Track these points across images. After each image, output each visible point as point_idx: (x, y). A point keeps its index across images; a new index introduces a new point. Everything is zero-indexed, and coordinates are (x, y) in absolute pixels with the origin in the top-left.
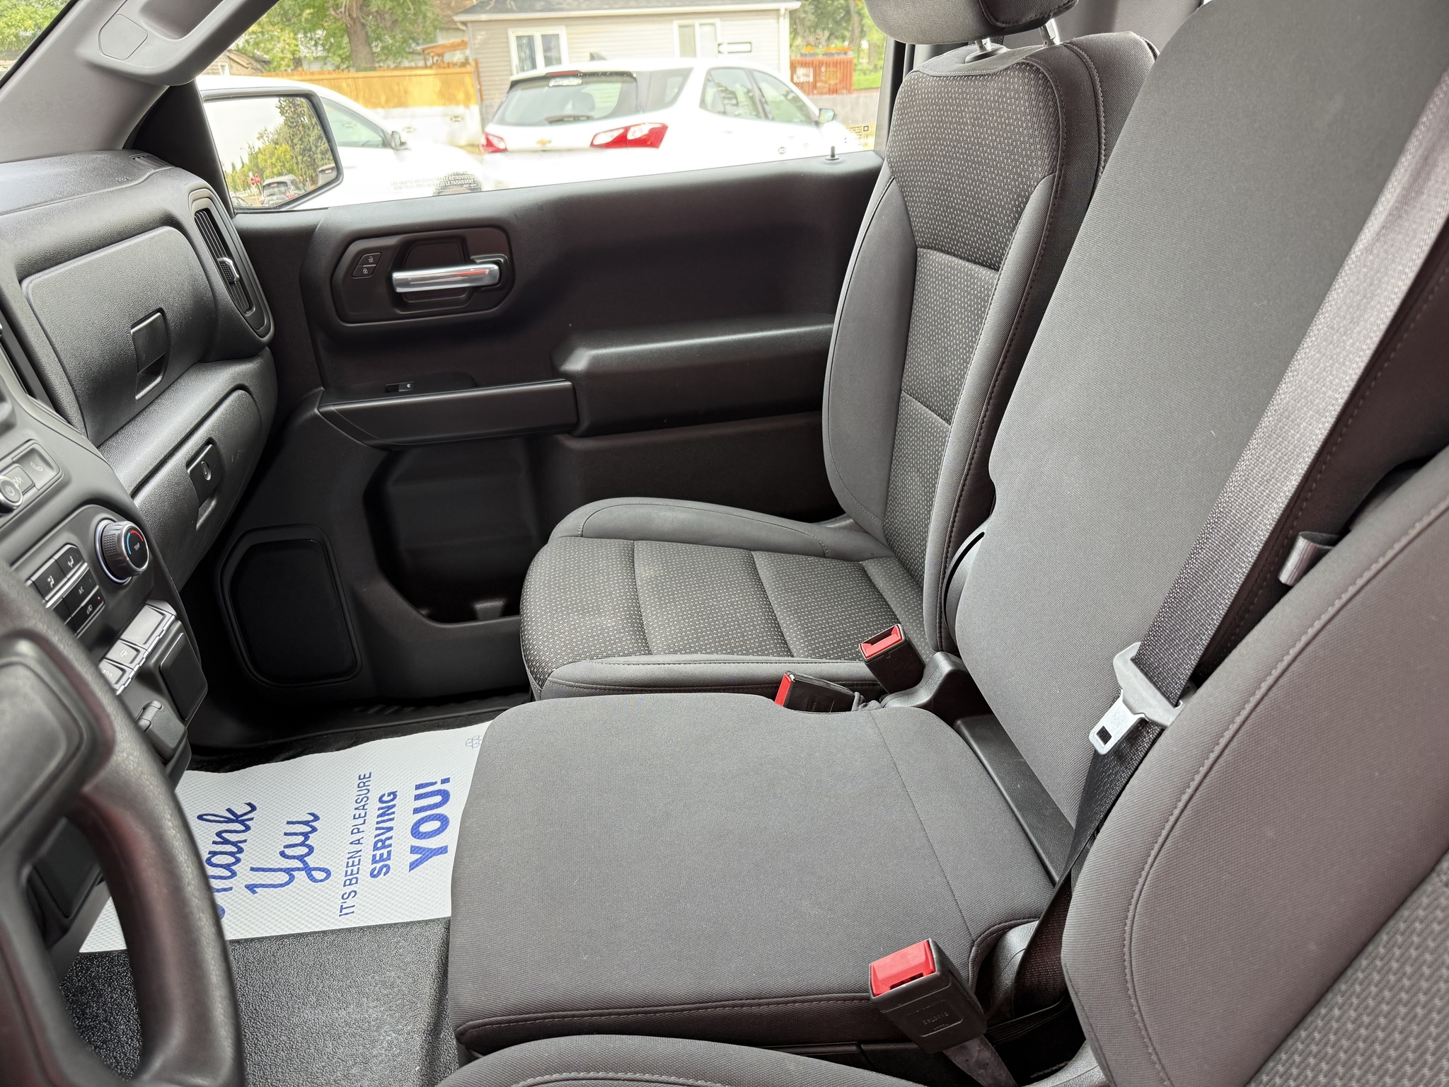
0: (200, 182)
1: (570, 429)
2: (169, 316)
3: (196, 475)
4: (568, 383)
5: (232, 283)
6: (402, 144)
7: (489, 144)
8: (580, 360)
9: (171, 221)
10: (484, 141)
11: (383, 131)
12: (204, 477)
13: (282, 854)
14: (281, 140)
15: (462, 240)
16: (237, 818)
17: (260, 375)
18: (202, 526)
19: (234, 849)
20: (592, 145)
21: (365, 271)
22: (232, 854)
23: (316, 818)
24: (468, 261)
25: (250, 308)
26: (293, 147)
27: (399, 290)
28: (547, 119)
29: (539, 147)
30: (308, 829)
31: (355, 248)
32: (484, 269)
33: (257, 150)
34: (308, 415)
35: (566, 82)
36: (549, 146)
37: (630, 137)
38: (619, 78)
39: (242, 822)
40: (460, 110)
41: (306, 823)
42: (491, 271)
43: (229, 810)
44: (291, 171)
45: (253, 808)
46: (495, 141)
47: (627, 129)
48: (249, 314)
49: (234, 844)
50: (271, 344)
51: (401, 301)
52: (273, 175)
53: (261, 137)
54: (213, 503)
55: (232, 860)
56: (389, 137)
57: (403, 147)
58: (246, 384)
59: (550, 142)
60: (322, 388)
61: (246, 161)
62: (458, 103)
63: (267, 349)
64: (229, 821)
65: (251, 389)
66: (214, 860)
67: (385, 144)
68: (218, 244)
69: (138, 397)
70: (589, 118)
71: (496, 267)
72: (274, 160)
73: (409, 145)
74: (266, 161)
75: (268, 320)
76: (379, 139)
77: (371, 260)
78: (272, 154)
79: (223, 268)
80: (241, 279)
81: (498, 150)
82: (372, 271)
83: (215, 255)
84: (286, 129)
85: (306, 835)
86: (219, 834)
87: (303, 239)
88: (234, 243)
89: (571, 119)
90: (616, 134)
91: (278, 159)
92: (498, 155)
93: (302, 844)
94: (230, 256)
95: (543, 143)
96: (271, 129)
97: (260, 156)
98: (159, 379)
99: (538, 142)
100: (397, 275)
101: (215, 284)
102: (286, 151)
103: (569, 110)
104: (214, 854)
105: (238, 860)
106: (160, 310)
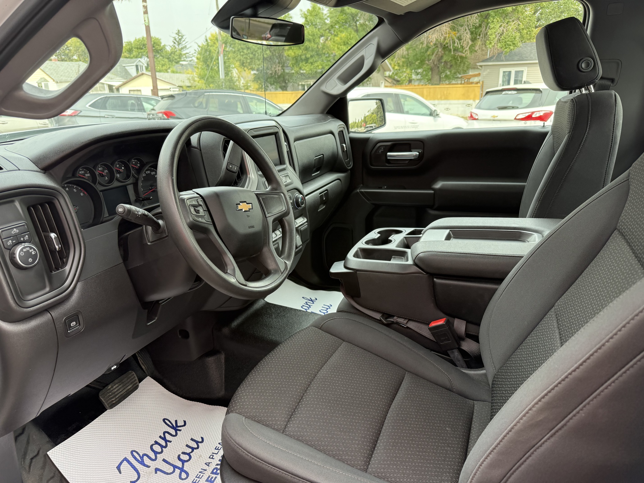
0: (342, 123)
1: (432, 207)
2: (325, 156)
3: (321, 197)
4: (433, 192)
5: (344, 151)
6: (437, 115)
7: (471, 116)
8: (439, 185)
9: (332, 133)
10: (470, 115)
11: (431, 110)
12: (323, 198)
13: (320, 311)
14: (374, 113)
15: (410, 144)
16: (312, 300)
17: (345, 177)
18: (320, 211)
19: (309, 306)
20: (515, 119)
21: (380, 152)
22: (308, 307)
23: (331, 306)
24: (411, 151)
25: (347, 159)
26: (377, 115)
27: (388, 158)
28: (498, 107)
29: (492, 118)
30: (328, 307)
31: (379, 145)
32: (414, 154)
33: (366, 115)
34: (355, 191)
35: (510, 92)
36: (496, 118)
37: (533, 116)
38: (535, 92)
39: (313, 302)
40: (471, 102)
41: (328, 306)
42: (416, 155)
43: (310, 298)
44: (375, 123)
45: (316, 299)
46: (474, 116)
47: (533, 113)
48: (346, 160)
49: (309, 305)
50: (351, 169)
51: (389, 161)
52: (370, 124)
53: (369, 111)
54: (324, 207)
55: (307, 308)
56: (433, 112)
57: (438, 116)
58: (341, 179)
59: (497, 116)
60: (362, 185)
61: (363, 119)
62: (470, 99)
63: (349, 171)
64: (310, 300)
65: (342, 181)
66: (303, 307)
67: (431, 114)
68: (343, 140)
69: (313, 175)
70: (517, 108)
71: (418, 153)
72: (371, 119)
73: (440, 115)
74: (368, 119)
75: (351, 163)
76: (428, 112)
77: (382, 149)
78: (371, 117)
79: (342, 147)
80: (346, 150)
81: (475, 119)
82: (382, 152)
83: (341, 143)
84: (377, 109)
85: (327, 309)
86: (306, 302)
87: (366, 141)
88: (347, 140)
89: (511, 108)
90: (527, 115)
91: (372, 119)
92: (474, 121)
93: (326, 310)
94: (345, 144)
95: (494, 117)
96: (372, 109)
97: (367, 117)
98: (319, 172)
99: (492, 117)
100: (389, 154)
101: (339, 150)
102: (375, 117)
103: (510, 104)
104: (303, 306)
105: (309, 309)
106: (323, 154)
